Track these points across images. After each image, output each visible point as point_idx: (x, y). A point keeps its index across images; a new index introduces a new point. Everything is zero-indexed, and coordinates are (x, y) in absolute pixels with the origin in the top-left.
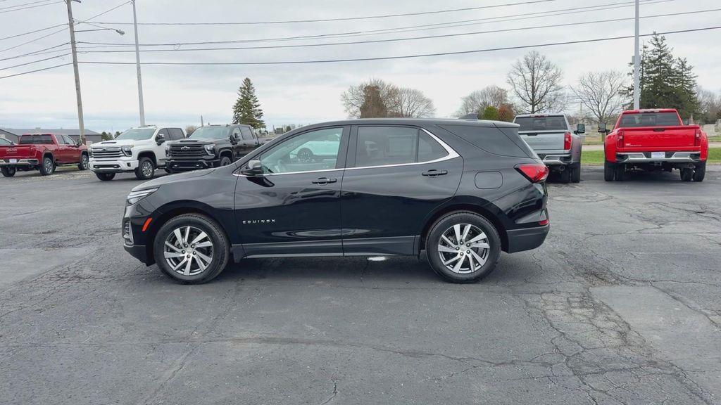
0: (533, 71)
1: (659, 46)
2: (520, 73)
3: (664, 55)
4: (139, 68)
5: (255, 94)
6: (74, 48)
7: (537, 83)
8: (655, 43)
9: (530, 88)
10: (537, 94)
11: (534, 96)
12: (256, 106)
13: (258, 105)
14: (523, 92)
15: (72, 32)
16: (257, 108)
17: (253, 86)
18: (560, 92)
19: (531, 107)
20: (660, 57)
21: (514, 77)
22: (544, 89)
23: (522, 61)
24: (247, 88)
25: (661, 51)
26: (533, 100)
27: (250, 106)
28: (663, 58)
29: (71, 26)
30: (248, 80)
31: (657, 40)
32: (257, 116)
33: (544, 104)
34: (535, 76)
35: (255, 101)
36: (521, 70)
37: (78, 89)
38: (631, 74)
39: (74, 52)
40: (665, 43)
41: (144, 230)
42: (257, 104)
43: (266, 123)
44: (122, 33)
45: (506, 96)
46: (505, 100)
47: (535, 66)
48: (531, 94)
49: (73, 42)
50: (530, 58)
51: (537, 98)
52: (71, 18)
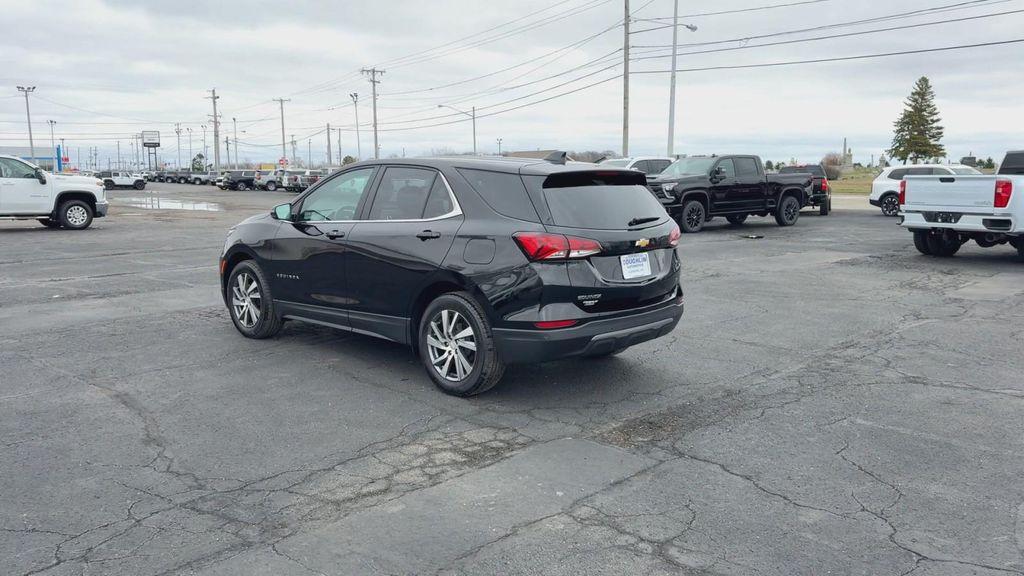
4: (673, 77)
5: (935, 102)
6: (627, 54)
12: (933, 121)
13: (938, 120)
15: (627, 34)
16: (935, 125)
17: (932, 89)
24: (923, 92)
27: (923, 122)
29: (626, 25)
30: (924, 80)
32: (933, 137)
35: (932, 114)
37: (626, 108)
39: (627, 60)
42: (935, 118)
43: (947, 149)
44: (693, 29)
49: (627, 48)
52: (627, 17)
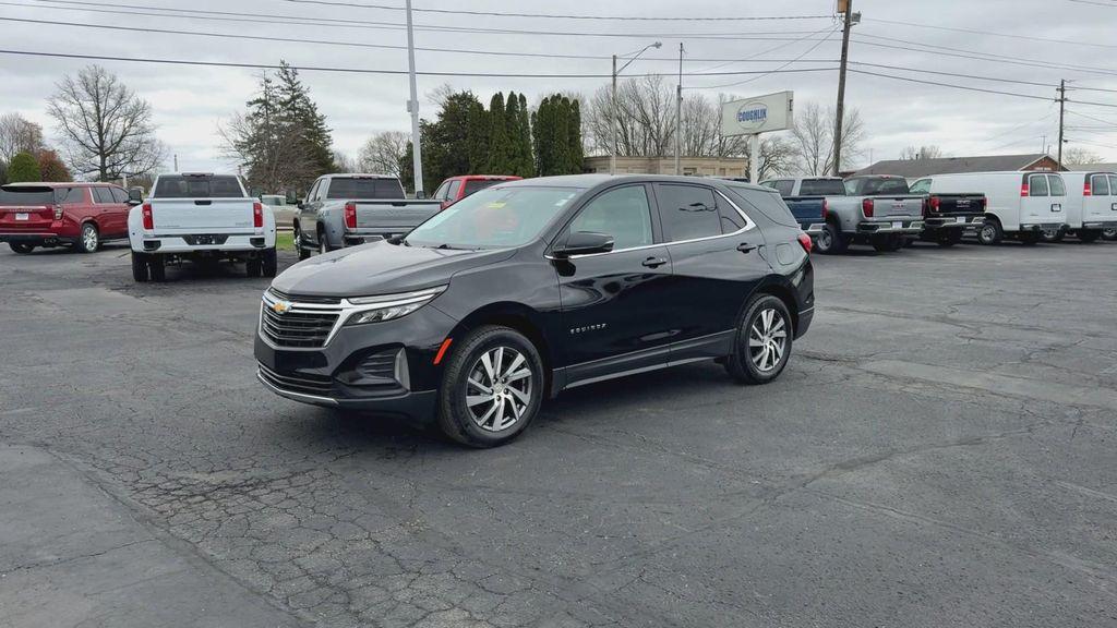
0: (97, 99)
1: (291, 82)
2: (73, 100)
3: (298, 97)
7: (106, 120)
8: (285, 77)
9: (93, 125)
10: (108, 138)
11: (102, 141)
14: (81, 133)
18: (146, 137)
19: (98, 158)
20: (293, 98)
21: (62, 105)
22: (119, 131)
23: (75, 79)
25: (294, 91)
26: (101, 148)
28: (298, 100)
31: (286, 73)
33: (121, 156)
34: (102, 107)
36: (74, 95)
38: (252, 119)
40: (298, 78)
41: (437, 361)
45: (39, 137)
46: (40, 144)
47: (101, 91)
48: (97, 139)
50: (89, 76)
51: (108, 144)
